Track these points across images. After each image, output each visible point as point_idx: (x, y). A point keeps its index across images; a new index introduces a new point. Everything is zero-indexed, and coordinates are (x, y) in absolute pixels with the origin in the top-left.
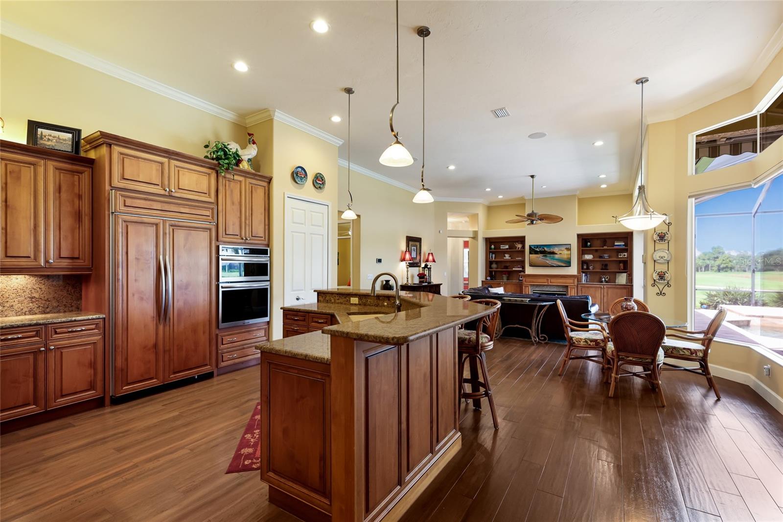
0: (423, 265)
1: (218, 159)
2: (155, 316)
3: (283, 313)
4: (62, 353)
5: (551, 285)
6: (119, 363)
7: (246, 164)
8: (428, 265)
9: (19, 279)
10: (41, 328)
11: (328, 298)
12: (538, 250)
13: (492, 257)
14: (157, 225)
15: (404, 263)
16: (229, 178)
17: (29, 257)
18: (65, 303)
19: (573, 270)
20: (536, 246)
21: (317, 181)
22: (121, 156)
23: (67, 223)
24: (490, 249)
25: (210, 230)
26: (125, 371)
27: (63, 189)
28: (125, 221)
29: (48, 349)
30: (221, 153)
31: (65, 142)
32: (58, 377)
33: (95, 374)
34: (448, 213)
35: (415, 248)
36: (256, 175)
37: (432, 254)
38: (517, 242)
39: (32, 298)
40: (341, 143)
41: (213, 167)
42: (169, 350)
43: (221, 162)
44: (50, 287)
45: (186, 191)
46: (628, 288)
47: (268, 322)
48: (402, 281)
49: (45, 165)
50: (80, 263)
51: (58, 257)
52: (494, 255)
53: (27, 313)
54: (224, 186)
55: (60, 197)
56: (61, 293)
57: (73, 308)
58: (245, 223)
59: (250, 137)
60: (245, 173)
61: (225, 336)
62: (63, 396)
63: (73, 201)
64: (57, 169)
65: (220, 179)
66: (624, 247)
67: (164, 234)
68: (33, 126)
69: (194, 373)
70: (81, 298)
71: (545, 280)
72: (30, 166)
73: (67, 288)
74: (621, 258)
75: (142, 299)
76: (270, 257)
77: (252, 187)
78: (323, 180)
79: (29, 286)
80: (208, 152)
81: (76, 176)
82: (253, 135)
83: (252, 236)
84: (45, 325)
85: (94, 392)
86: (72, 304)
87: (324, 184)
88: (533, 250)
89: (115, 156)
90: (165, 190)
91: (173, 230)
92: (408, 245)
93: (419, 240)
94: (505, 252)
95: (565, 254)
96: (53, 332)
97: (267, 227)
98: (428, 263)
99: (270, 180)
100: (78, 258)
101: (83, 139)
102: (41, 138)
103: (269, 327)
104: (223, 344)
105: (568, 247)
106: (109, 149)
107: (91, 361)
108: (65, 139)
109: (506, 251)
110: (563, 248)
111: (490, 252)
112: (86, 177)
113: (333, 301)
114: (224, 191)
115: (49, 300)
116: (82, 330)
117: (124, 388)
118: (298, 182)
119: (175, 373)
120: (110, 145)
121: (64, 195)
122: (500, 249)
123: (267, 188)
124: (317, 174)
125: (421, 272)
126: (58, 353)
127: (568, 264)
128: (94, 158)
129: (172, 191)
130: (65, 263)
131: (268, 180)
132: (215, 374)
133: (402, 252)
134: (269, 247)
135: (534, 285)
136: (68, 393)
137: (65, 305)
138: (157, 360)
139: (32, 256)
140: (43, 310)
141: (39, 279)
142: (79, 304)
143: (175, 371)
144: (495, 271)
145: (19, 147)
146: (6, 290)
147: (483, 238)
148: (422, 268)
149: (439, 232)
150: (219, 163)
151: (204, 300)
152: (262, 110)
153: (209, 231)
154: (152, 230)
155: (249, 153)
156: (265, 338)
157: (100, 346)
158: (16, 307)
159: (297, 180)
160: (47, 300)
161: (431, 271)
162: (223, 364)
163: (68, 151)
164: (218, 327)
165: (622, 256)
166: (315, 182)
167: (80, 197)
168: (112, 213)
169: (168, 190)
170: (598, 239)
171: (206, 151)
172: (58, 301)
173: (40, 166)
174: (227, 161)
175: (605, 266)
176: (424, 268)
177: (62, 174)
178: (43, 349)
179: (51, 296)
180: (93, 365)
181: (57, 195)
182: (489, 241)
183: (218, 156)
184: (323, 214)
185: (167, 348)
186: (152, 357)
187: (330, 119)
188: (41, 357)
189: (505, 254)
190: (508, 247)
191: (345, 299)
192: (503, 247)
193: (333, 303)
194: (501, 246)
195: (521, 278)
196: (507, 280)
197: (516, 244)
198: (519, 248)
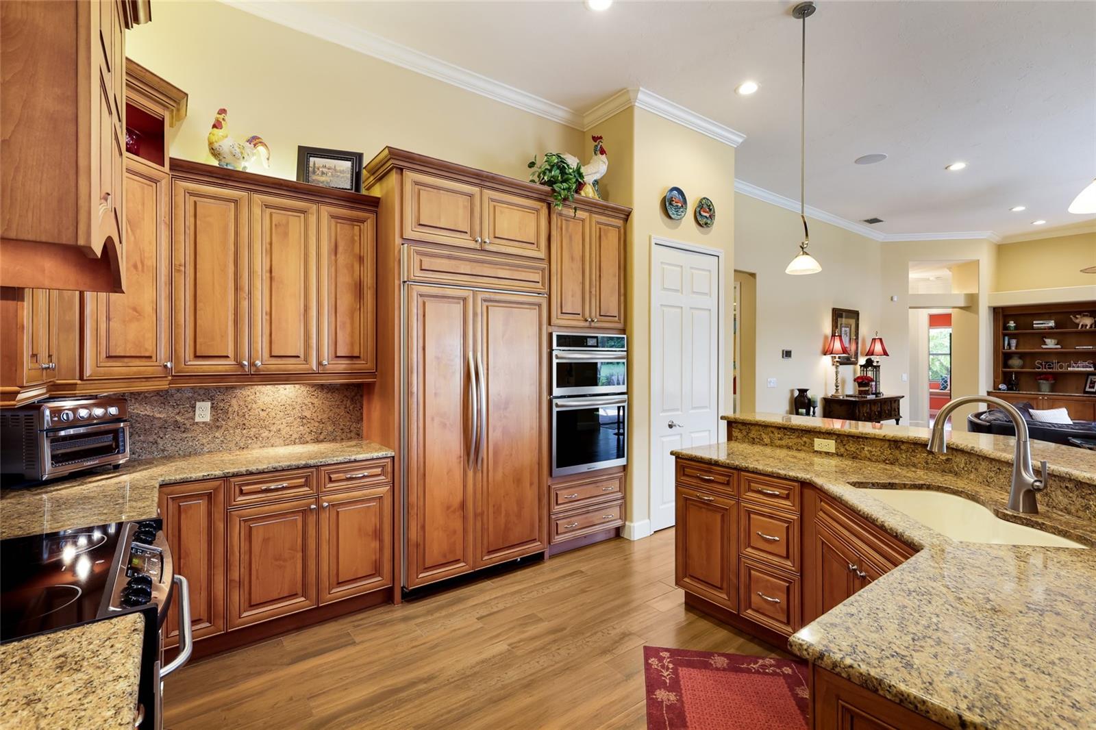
0: (862, 361)
1: (551, 183)
2: (462, 455)
3: (676, 462)
4: (338, 512)
6: (414, 534)
7: (591, 190)
8: (872, 362)
9: (288, 390)
10: (312, 472)
11: (754, 434)
13: (1009, 344)
14: (465, 300)
15: (828, 358)
16: (566, 216)
17: (298, 357)
18: (342, 427)
21: (702, 213)
22: (416, 186)
23: (346, 300)
24: (1006, 328)
25: (540, 305)
26: (421, 546)
27: (340, 249)
28: (421, 295)
29: (320, 508)
30: (555, 172)
31: (342, 175)
32: (333, 552)
33: (381, 549)
34: (910, 263)
35: (848, 329)
36: (606, 208)
37: (881, 339)
38: (1080, 313)
39: (303, 418)
40: (740, 140)
41: (543, 197)
42: (482, 514)
43: (556, 187)
44: (324, 402)
45: (504, 241)
47: (624, 466)
48: (826, 390)
49: (318, 211)
50: (360, 365)
51: (334, 355)
52: (1014, 342)
53: (297, 441)
54: (559, 230)
55: (336, 261)
56: (338, 411)
57: (353, 435)
58: (590, 292)
59: (596, 144)
60: (590, 206)
61: (561, 489)
62: (339, 584)
63: (352, 266)
64: (333, 217)
65: (554, 217)
67: (475, 314)
68: (305, 154)
69: (515, 554)
70: (362, 418)
72: (299, 214)
73: (345, 403)
75: (444, 425)
76: (627, 351)
77: (600, 229)
78: (710, 210)
79: (299, 400)
80: (533, 174)
81: (355, 227)
82: (601, 138)
83: (601, 316)
84: (317, 467)
85: (380, 578)
86: (351, 429)
87: (712, 217)
89: (408, 187)
90: (476, 241)
91: (487, 307)
92: (835, 325)
93: (855, 315)
94: (1044, 335)
96: (327, 480)
97: (622, 298)
98: (873, 358)
99: (627, 216)
100: (358, 357)
101: (364, 168)
102: (314, 172)
103: (625, 476)
104: (557, 504)
106: (399, 176)
107: (376, 526)
108: (343, 171)
109: (1049, 333)
111: (1004, 335)
112: (368, 227)
113: (767, 440)
114: (559, 238)
115: (323, 421)
116: (364, 477)
117: (421, 576)
118: (673, 216)
119: (490, 552)
120: (401, 170)
121: (342, 259)
122: (1033, 328)
123: (622, 231)
124: (702, 200)
125: (859, 375)
126: (334, 514)
128: (379, 196)
129: (485, 242)
130: (342, 365)
131: (623, 216)
132: (546, 556)
133: (826, 337)
134: (625, 334)
136: (348, 579)
137: (342, 429)
138: (465, 530)
139: (302, 356)
140: (316, 436)
141: (311, 389)
142: (360, 428)
143: (490, 550)
144: (1016, 373)
145: (287, 187)
146: (272, 407)
147: (989, 307)
148: (861, 366)
149: (892, 299)
150: (554, 191)
151: (532, 428)
152: (617, 93)
153: (537, 307)
154: (457, 308)
155: (596, 169)
156: (619, 495)
157: (387, 503)
158: (283, 432)
159: (670, 213)
160: (321, 422)
161: (879, 371)
162: (558, 539)
163: (346, 189)
164: (551, 474)
166: (698, 214)
167: (361, 259)
168: (404, 282)
169: (480, 241)
171: (531, 173)
172: (334, 424)
173: (312, 214)
174: (565, 185)
176: (865, 367)
177: (338, 225)
178: (315, 507)
179: (325, 415)
180: (378, 534)
181: (333, 257)
182: (1001, 315)
183: (552, 177)
184: (710, 271)
185: (479, 510)
186: (458, 525)
187: (735, 90)
188: (312, 519)
189: (1046, 338)
190: (1052, 324)
191: (799, 440)
192: (1038, 324)
193: (767, 445)
194: (1034, 322)
195: (1090, 387)
196: (1052, 392)
197: (1077, 318)
198: (1087, 325)
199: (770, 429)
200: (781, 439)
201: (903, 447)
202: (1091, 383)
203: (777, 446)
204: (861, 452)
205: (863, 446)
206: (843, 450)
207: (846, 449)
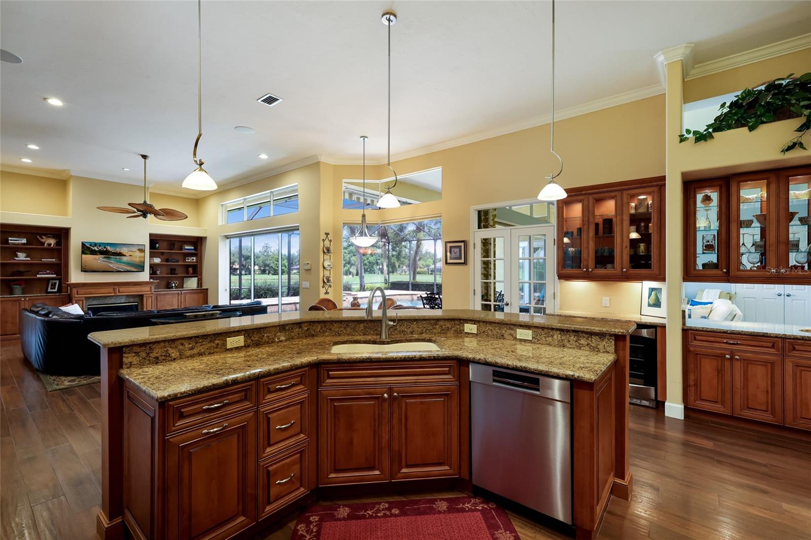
5: (120, 296)
11: (156, 353)
12: (97, 249)
19: (145, 276)
20: (93, 244)
38: (45, 235)
46: (204, 292)
66: (193, 251)
71: (111, 290)
74: (189, 262)
88: (86, 249)
94: (16, 250)
95: (137, 256)
105: (141, 248)
109: (19, 248)
110: (135, 249)
122: (8, 243)
127: (141, 268)
135: (89, 298)
165: (190, 261)
170: (164, 241)
175: (173, 271)
189: (18, 252)
190: (24, 241)
191: (212, 344)
192: (12, 240)
193: (175, 359)
194: (10, 239)
195: (51, 289)
196: (23, 294)
197: (42, 238)
198: (51, 244)
199: (178, 342)
200: (192, 349)
201: (287, 328)
202: (52, 285)
203: (188, 357)
204: (262, 339)
205: (263, 334)
206: (249, 341)
207: (252, 340)
